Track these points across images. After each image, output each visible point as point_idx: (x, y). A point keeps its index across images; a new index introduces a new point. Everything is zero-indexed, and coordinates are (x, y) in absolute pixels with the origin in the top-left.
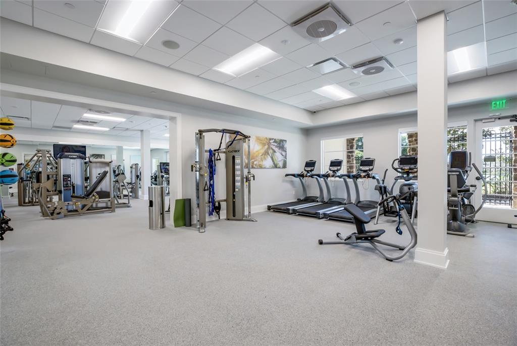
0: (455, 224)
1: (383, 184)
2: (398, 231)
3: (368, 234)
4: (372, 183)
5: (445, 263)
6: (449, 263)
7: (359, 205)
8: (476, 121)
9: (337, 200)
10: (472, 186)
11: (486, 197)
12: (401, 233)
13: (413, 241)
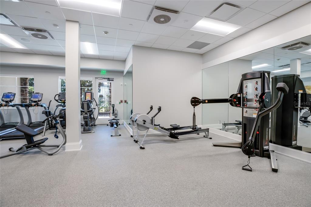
0: (87, 128)
1: (48, 109)
2: (56, 137)
3: (36, 142)
4: (40, 110)
5: (80, 147)
6: (83, 147)
7: (31, 125)
8: (96, 78)
9: (10, 124)
10: (94, 109)
11: (100, 114)
12: (57, 137)
13: (64, 140)
